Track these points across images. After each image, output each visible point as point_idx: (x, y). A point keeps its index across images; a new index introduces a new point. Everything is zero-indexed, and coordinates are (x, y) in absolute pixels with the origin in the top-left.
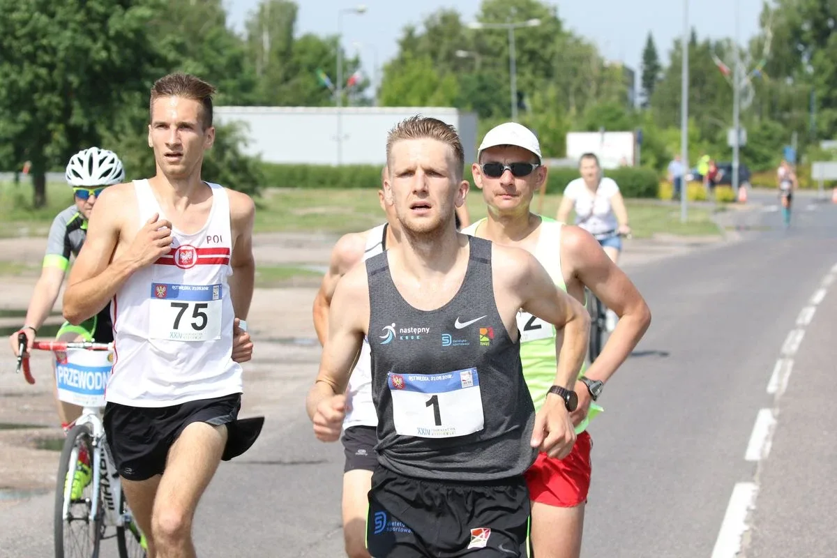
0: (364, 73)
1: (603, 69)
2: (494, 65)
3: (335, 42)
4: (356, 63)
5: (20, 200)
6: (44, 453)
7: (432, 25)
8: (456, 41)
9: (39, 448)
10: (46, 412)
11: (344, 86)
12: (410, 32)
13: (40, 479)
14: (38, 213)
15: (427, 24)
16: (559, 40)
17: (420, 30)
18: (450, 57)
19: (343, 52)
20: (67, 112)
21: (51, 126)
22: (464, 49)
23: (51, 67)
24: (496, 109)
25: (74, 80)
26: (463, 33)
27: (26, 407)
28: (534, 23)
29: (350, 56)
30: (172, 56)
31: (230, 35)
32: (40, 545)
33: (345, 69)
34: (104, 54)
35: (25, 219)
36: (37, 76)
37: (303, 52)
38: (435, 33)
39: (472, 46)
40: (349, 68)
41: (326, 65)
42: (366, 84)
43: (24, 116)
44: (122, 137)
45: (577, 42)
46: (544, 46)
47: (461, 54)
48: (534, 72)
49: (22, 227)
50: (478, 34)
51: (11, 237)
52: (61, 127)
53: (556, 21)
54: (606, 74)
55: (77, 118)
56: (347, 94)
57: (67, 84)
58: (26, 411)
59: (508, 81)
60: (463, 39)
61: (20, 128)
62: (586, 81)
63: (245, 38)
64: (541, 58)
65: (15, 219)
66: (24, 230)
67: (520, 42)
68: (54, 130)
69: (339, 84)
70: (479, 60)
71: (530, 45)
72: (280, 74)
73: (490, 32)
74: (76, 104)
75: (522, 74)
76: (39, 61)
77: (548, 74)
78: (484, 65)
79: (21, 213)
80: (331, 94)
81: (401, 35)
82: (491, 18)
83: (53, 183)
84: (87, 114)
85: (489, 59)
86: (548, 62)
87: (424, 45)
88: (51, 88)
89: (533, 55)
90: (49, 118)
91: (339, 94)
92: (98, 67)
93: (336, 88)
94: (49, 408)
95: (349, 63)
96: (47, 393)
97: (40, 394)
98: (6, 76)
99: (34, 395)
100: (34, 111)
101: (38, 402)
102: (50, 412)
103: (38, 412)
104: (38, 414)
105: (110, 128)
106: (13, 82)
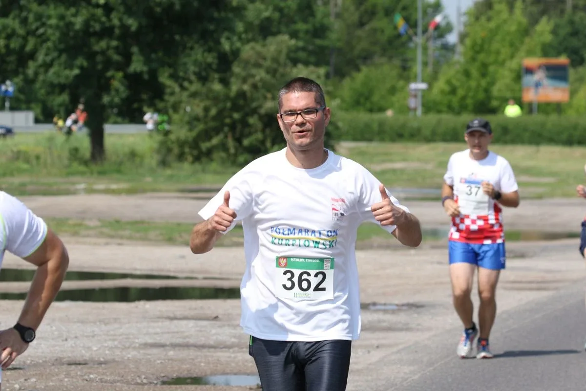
0: (445, 17)
4: (437, 6)
5: (75, 153)
10: (114, 382)
11: (425, 31)
14: (95, 168)
20: (128, 58)
21: (109, 74)
25: (133, 23)
27: (92, 376)
33: (425, 13)
35: (82, 174)
36: (93, 17)
40: (430, 10)
41: (406, 8)
42: (449, 28)
43: (81, 61)
49: (79, 183)
51: (67, 193)
52: (120, 75)
55: (137, 65)
56: (428, 40)
57: (125, 28)
58: (92, 380)
65: (69, 174)
66: (82, 186)
68: (113, 77)
69: (420, 30)
72: (354, 18)
74: (135, 49)
79: (76, 166)
80: (410, 39)
83: (111, 135)
84: (148, 61)
88: (107, 32)
91: (419, 40)
92: (158, 10)
93: (416, 34)
94: (116, 378)
95: (429, 6)
96: (114, 361)
97: (105, 363)
98: (62, 17)
99: (100, 363)
100: (91, 56)
101: (105, 371)
102: (118, 381)
103: (106, 382)
104: (104, 384)
105: (174, 77)
106: (69, 25)
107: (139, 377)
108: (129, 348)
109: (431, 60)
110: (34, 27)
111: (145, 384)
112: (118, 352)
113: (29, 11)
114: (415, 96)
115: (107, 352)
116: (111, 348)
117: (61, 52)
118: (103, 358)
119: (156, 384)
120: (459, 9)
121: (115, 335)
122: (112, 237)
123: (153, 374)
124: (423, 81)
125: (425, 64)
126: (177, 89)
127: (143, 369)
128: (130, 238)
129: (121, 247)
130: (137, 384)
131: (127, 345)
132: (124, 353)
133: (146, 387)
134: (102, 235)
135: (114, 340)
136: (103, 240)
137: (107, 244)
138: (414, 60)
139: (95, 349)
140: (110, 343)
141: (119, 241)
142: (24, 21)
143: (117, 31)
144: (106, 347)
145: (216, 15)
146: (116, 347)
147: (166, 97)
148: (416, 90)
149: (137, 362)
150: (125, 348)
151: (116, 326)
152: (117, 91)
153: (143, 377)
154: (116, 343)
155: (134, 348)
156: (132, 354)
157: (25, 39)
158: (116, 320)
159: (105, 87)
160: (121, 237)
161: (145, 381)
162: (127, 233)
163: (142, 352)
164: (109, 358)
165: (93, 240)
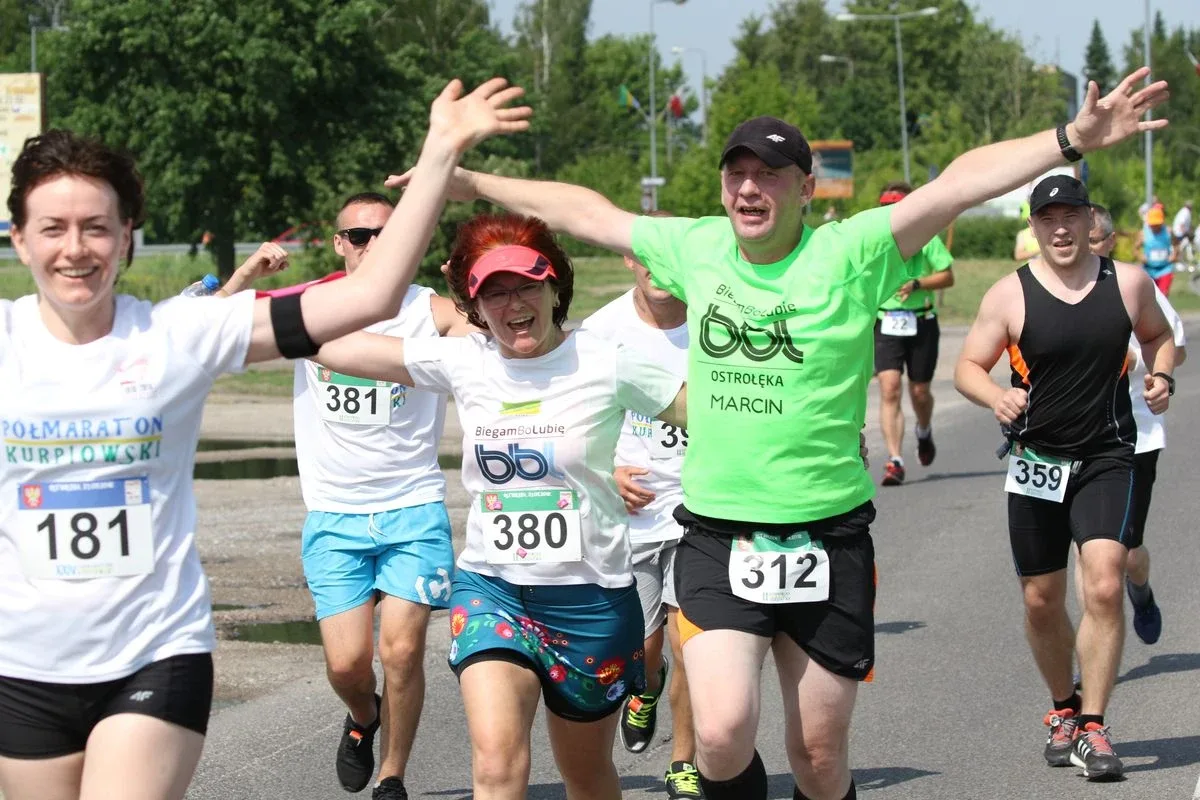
0: (688, 91)
1: (1031, 75)
2: (873, 74)
3: (645, 44)
4: (677, 76)
6: (237, 644)
7: (783, 18)
8: (818, 39)
9: (231, 638)
10: (240, 586)
11: (660, 109)
12: (752, 28)
13: (233, 683)
15: (776, 17)
16: (965, 37)
17: (767, 26)
18: (810, 63)
19: (658, 58)
20: (265, 157)
21: (241, 177)
22: (830, 53)
23: (236, 91)
24: (877, 137)
25: (271, 109)
26: (829, 28)
28: (931, 11)
29: (667, 64)
30: (412, 71)
31: (494, 39)
32: (233, 778)
33: (659, 83)
34: (312, 72)
36: (217, 104)
37: (600, 61)
38: (788, 29)
39: (841, 46)
40: (667, 81)
41: (635, 78)
42: (693, 105)
43: (202, 163)
44: (341, 186)
45: (994, 38)
46: (945, 45)
47: (826, 58)
48: (931, 83)
50: (849, 28)
52: (256, 178)
53: (962, 9)
54: (1036, 83)
55: (279, 165)
56: (665, 119)
57: (262, 117)
59: (895, 96)
60: (828, 37)
61: (197, 178)
62: (1006, 93)
63: (513, 43)
64: (942, 62)
67: (910, 38)
68: (246, 182)
69: (653, 108)
70: (852, 67)
71: (923, 43)
72: (566, 92)
73: (867, 26)
74: (275, 144)
75: (915, 86)
76: (218, 82)
77: (953, 86)
78: (859, 73)
80: (642, 120)
81: (739, 34)
82: (868, 6)
85: (867, 66)
86: (953, 67)
87: (774, 47)
88: (239, 122)
89: (928, 57)
90: (238, 165)
91: (653, 120)
92: (304, 90)
93: (648, 113)
94: (244, 580)
95: (666, 75)
96: (241, 558)
97: (231, 560)
98: (173, 105)
99: (223, 562)
100: (215, 154)
101: (228, 572)
102: (246, 585)
103: (229, 586)
104: (229, 589)
105: (327, 176)
106: (183, 115)
107: (275, 578)
108: (262, 539)
109: (670, 148)
110: (137, 116)
111: (283, 587)
112: (247, 546)
113: (132, 95)
114: (650, 195)
115: (232, 546)
116: (237, 541)
117: (175, 150)
118: (227, 554)
119: (297, 587)
120: (706, 78)
121: (243, 523)
122: (245, 392)
123: (293, 575)
124: (659, 175)
125: (662, 152)
126: (331, 194)
127: (280, 567)
128: (269, 393)
129: (256, 406)
130: (272, 588)
131: (261, 535)
132: (255, 546)
133: (283, 591)
134: (232, 390)
135: (242, 530)
136: (233, 397)
137: (237, 402)
138: (647, 147)
139: (216, 542)
140: (236, 535)
141: (255, 398)
142: (124, 110)
143: (250, 119)
144: (231, 540)
145: (381, 92)
146: (246, 540)
147: (316, 205)
148: (650, 186)
149: (272, 558)
150: (257, 540)
151: (246, 510)
152: (251, 200)
153: (280, 578)
154: (245, 533)
155: (269, 540)
156: (264, 548)
157: (127, 130)
158: (245, 503)
159: (236, 196)
160: (258, 393)
161: (282, 583)
162: (264, 386)
163: (279, 544)
164: (234, 554)
165: (219, 397)
